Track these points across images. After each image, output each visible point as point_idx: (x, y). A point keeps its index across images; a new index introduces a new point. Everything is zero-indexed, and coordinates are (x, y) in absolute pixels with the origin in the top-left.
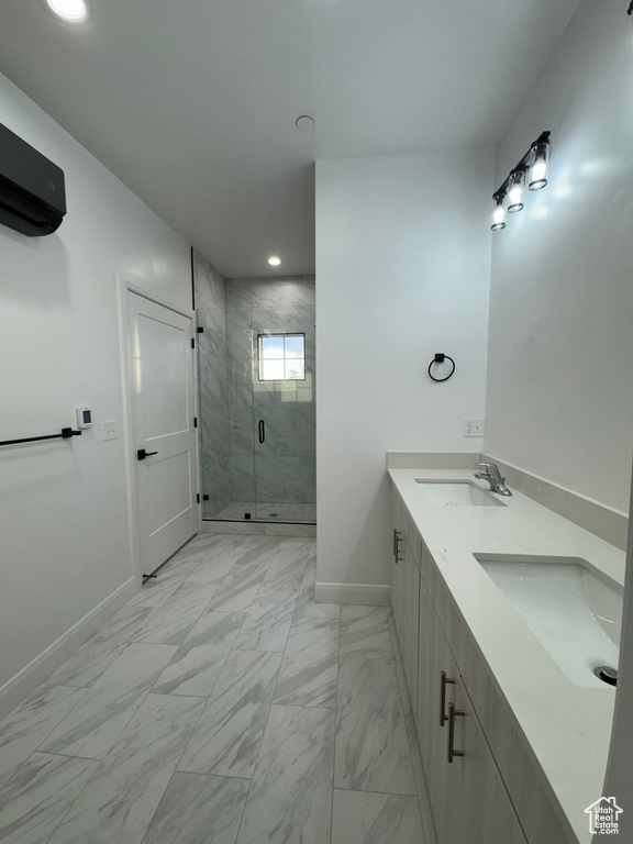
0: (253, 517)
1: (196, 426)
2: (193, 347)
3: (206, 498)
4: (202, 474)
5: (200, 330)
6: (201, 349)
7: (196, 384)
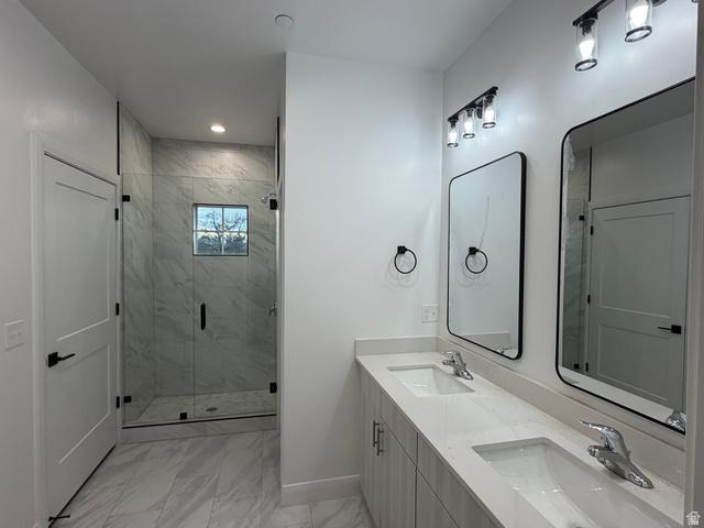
0: (190, 417)
1: (118, 313)
2: (117, 218)
3: (128, 399)
4: (123, 371)
5: (126, 198)
6: (125, 220)
7: (119, 262)
